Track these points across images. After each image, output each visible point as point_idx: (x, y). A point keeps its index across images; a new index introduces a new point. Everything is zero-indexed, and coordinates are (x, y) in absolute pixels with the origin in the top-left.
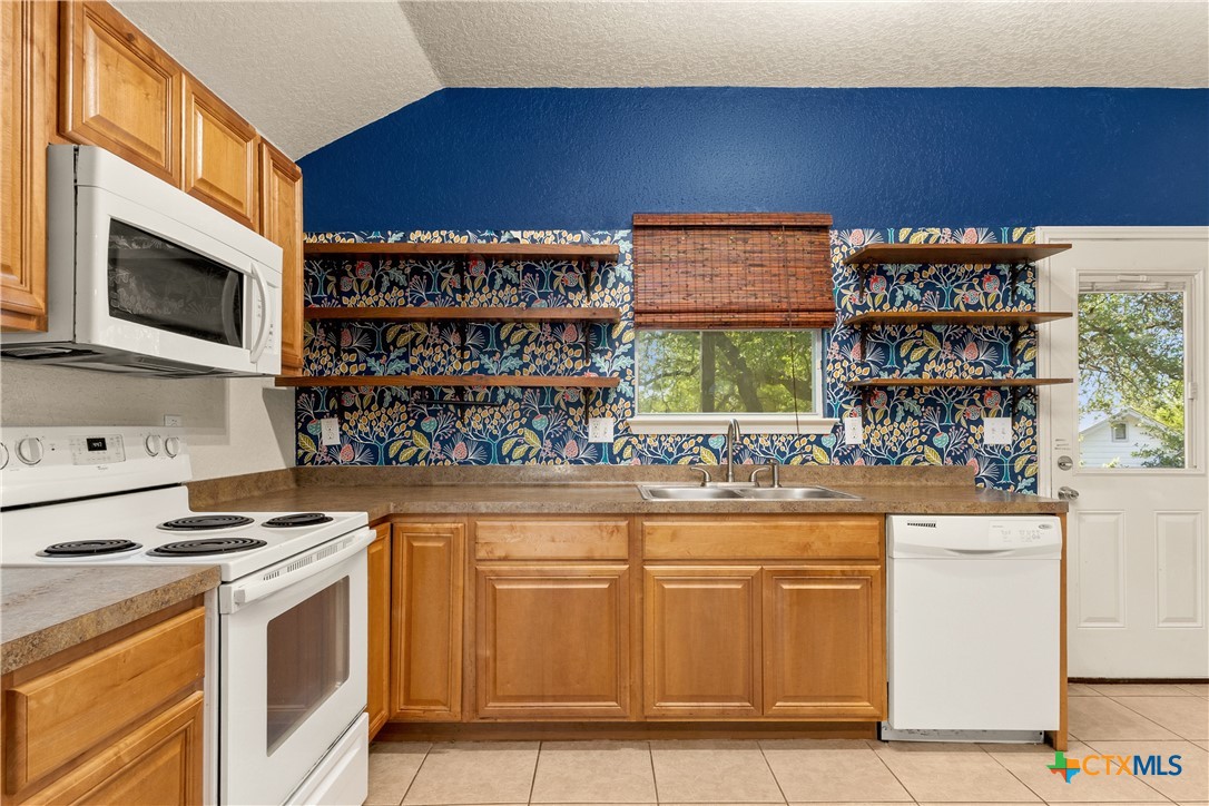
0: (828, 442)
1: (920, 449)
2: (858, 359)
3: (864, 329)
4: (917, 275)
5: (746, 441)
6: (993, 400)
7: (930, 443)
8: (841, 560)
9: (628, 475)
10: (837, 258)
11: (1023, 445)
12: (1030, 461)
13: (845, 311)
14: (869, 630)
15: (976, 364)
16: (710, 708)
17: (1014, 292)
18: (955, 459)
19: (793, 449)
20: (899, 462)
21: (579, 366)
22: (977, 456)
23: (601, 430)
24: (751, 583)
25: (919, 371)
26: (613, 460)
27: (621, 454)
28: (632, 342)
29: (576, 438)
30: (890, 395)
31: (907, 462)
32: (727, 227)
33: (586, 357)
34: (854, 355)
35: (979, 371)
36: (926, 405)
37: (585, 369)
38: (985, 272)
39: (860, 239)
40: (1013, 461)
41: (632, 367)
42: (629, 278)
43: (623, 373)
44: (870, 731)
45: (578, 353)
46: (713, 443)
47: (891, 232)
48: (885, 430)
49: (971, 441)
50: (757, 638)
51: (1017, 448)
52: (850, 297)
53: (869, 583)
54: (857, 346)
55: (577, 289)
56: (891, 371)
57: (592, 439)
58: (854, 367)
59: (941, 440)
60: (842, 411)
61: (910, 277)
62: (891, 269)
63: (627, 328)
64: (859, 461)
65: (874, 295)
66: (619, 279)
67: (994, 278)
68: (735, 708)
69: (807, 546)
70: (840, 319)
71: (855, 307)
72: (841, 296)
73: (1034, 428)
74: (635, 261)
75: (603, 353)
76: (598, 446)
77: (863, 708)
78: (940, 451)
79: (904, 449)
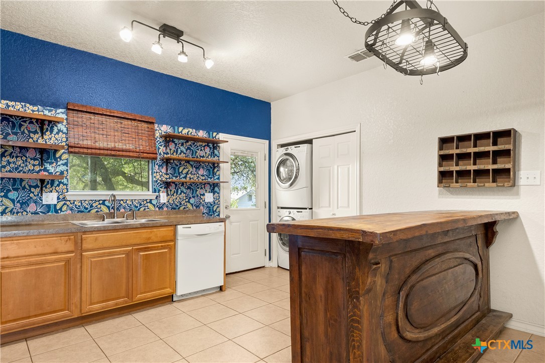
0: (154, 202)
1: (185, 204)
2: (165, 172)
3: (167, 162)
4: (185, 144)
5: (122, 202)
6: (208, 187)
7: (189, 202)
8: (161, 242)
9: (65, 218)
10: (157, 135)
11: (216, 202)
12: (218, 207)
13: (160, 154)
14: (170, 264)
15: (203, 176)
16: (111, 304)
17: (214, 153)
18: (197, 207)
19: (141, 205)
20: (179, 208)
21: (37, 168)
22: (203, 206)
23: (50, 198)
24: (128, 254)
25: (185, 177)
26: (56, 211)
27: (61, 209)
28: (67, 159)
29: (35, 202)
30: (176, 185)
31: (182, 208)
32: (113, 116)
33: (42, 164)
34: (164, 170)
35: (204, 178)
36: (188, 189)
37: (40, 170)
38: (205, 145)
39: (165, 129)
40: (213, 207)
41: (67, 170)
42: (65, 130)
43: (62, 173)
44: (169, 299)
45: (37, 162)
46: (107, 203)
47: (176, 128)
48: (174, 198)
49: (201, 201)
50: (131, 274)
51: (214, 203)
52: (162, 149)
53: (170, 249)
54: (165, 167)
55: (35, 132)
56: (176, 177)
57: (44, 203)
58: (163, 175)
59: (192, 201)
60: (159, 191)
61: (182, 144)
62: (176, 141)
63: (64, 153)
64: (165, 209)
65: (170, 149)
66: (59, 131)
67: (208, 148)
68: (121, 302)
69: (149, 238)
70: (159, 157)
71: (164, 153)
72: (159, 148)
73: (219, 196)
74: (68, 123)
75: (51, 163)
76: (49, 206)
77: (168, 291)
78: (192, 204)
79: (181, 204)
